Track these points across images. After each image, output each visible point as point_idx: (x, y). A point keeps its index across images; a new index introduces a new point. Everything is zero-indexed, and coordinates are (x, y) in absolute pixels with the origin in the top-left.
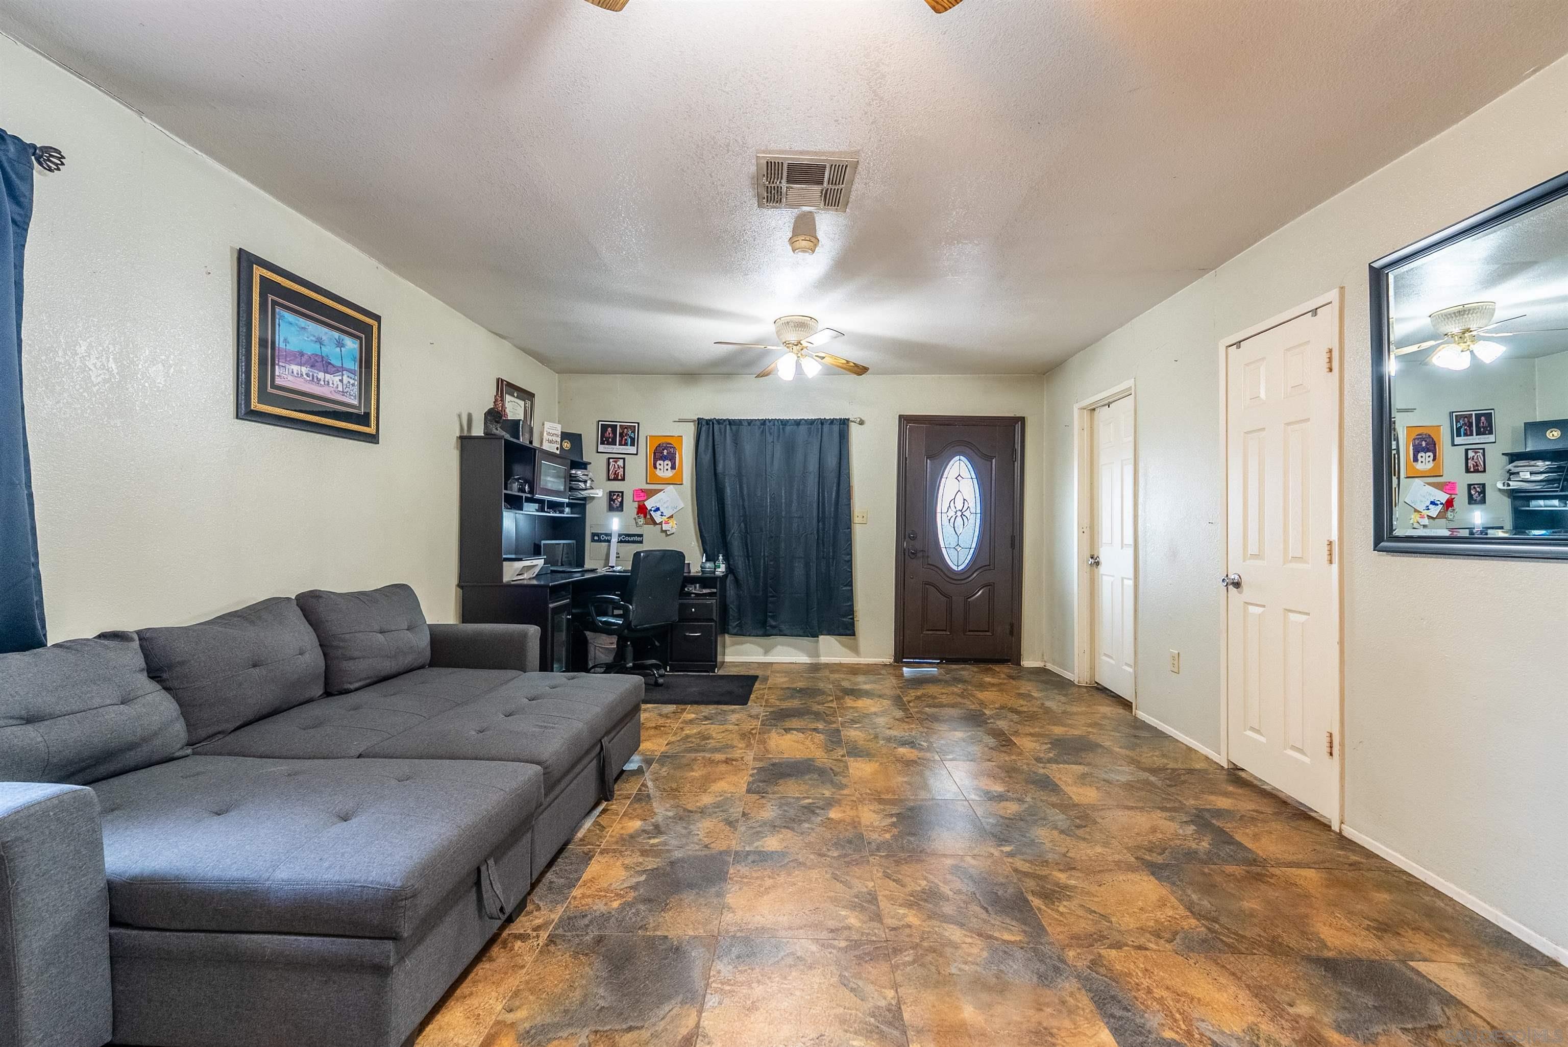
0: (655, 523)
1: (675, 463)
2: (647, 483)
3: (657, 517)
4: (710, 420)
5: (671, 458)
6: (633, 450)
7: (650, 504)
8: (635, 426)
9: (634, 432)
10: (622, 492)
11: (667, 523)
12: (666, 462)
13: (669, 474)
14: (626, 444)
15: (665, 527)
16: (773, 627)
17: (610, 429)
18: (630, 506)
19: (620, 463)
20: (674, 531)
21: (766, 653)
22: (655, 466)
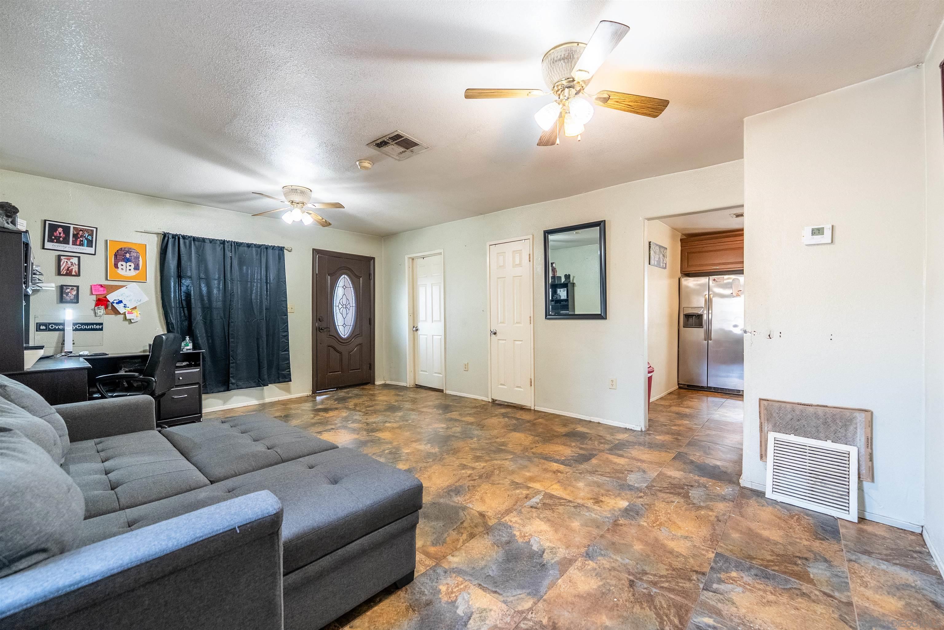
0: (117, 312)
1: (138, 265)
2: (107, 279)
3: (120, 308)
4: (176, 235)
5: (135, 261)
6: (91, 250)
7: (111, 297)
8: (92, 231)
9: (92, 235)
10: (78, 287)
11: (129, 313)
12: (129, 264)
13: (133, 273)
14: (81, 244)
15: (128, 316)
16: (233, 384)
17: (60, 230)
18: (88, 299)
19: (75, 260)
20: (138, 319)
21: (225, 403)
22: (116, 266)
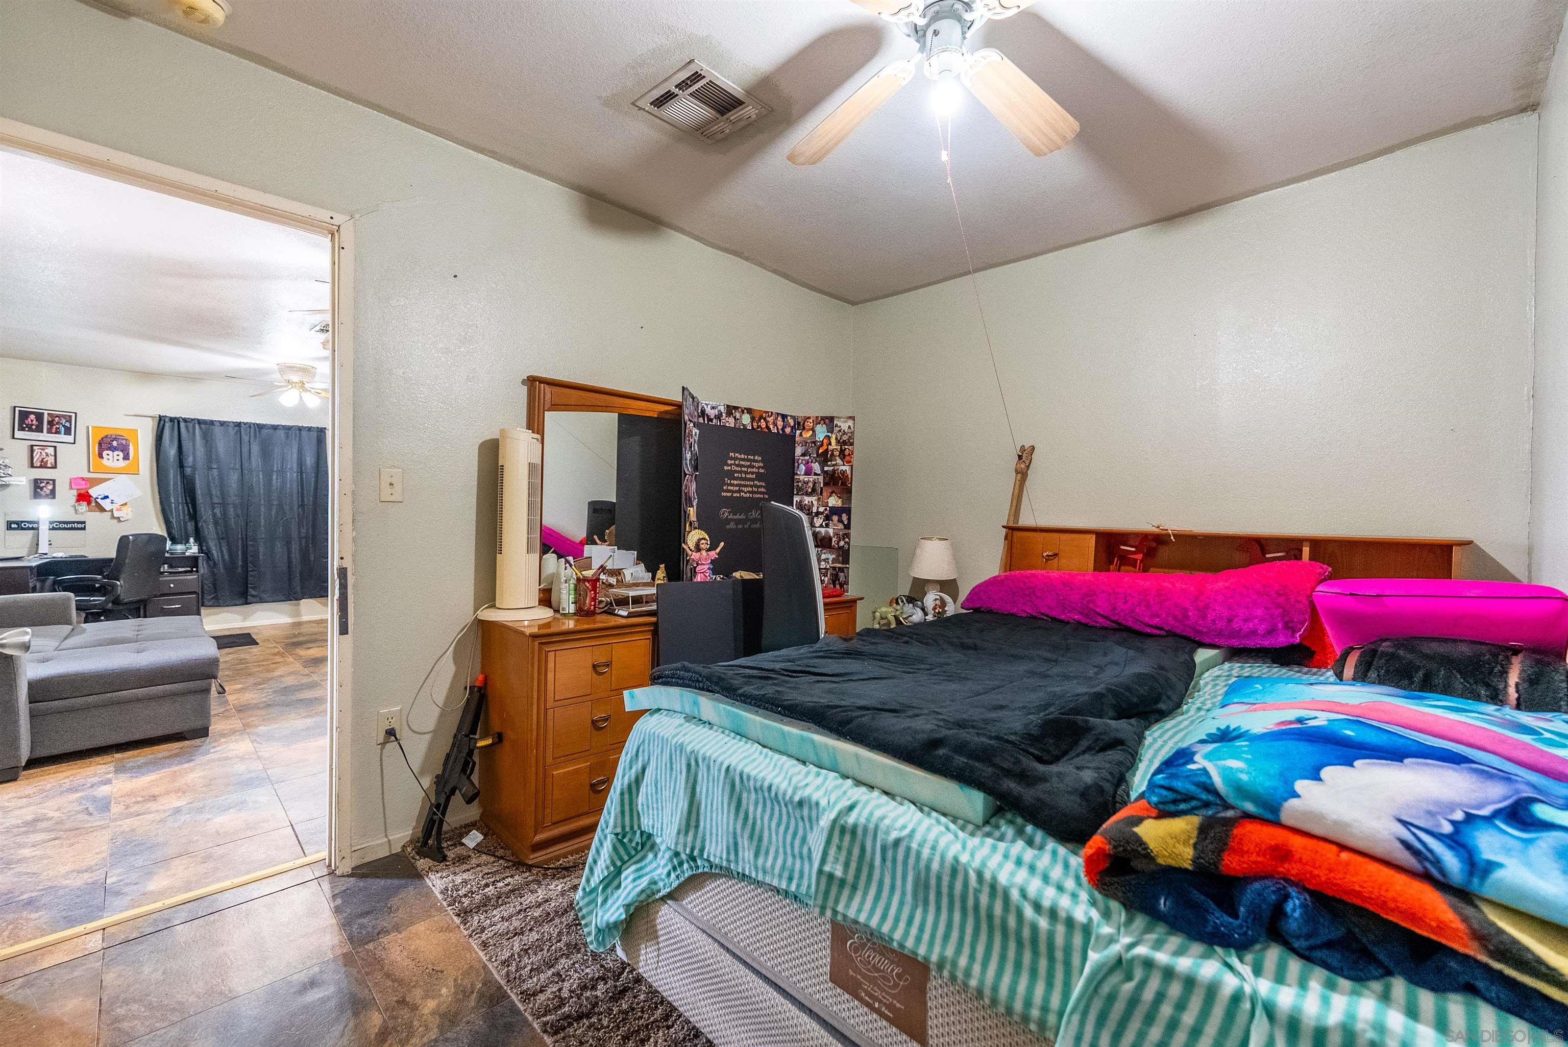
0: (102, 510)
1: (128, 454)
2: (89, 471)
3: (106, 504)
4: (175, 418)
5: (125, 450)
6: (70, 439)
7: (94, 492)
8: (70, 416)
9: (70, 421)
10: (54, 481)
11: (118, 510)
12: (116, 453)
13: (122, 463)
14: (58, 432)
15: (116, 514)
16: (253, 596)
17: (32, 417)
18: (65, 494)
19: (50, 451)
20: (129, 517)
21: (245, 619)
22: (101, 456)
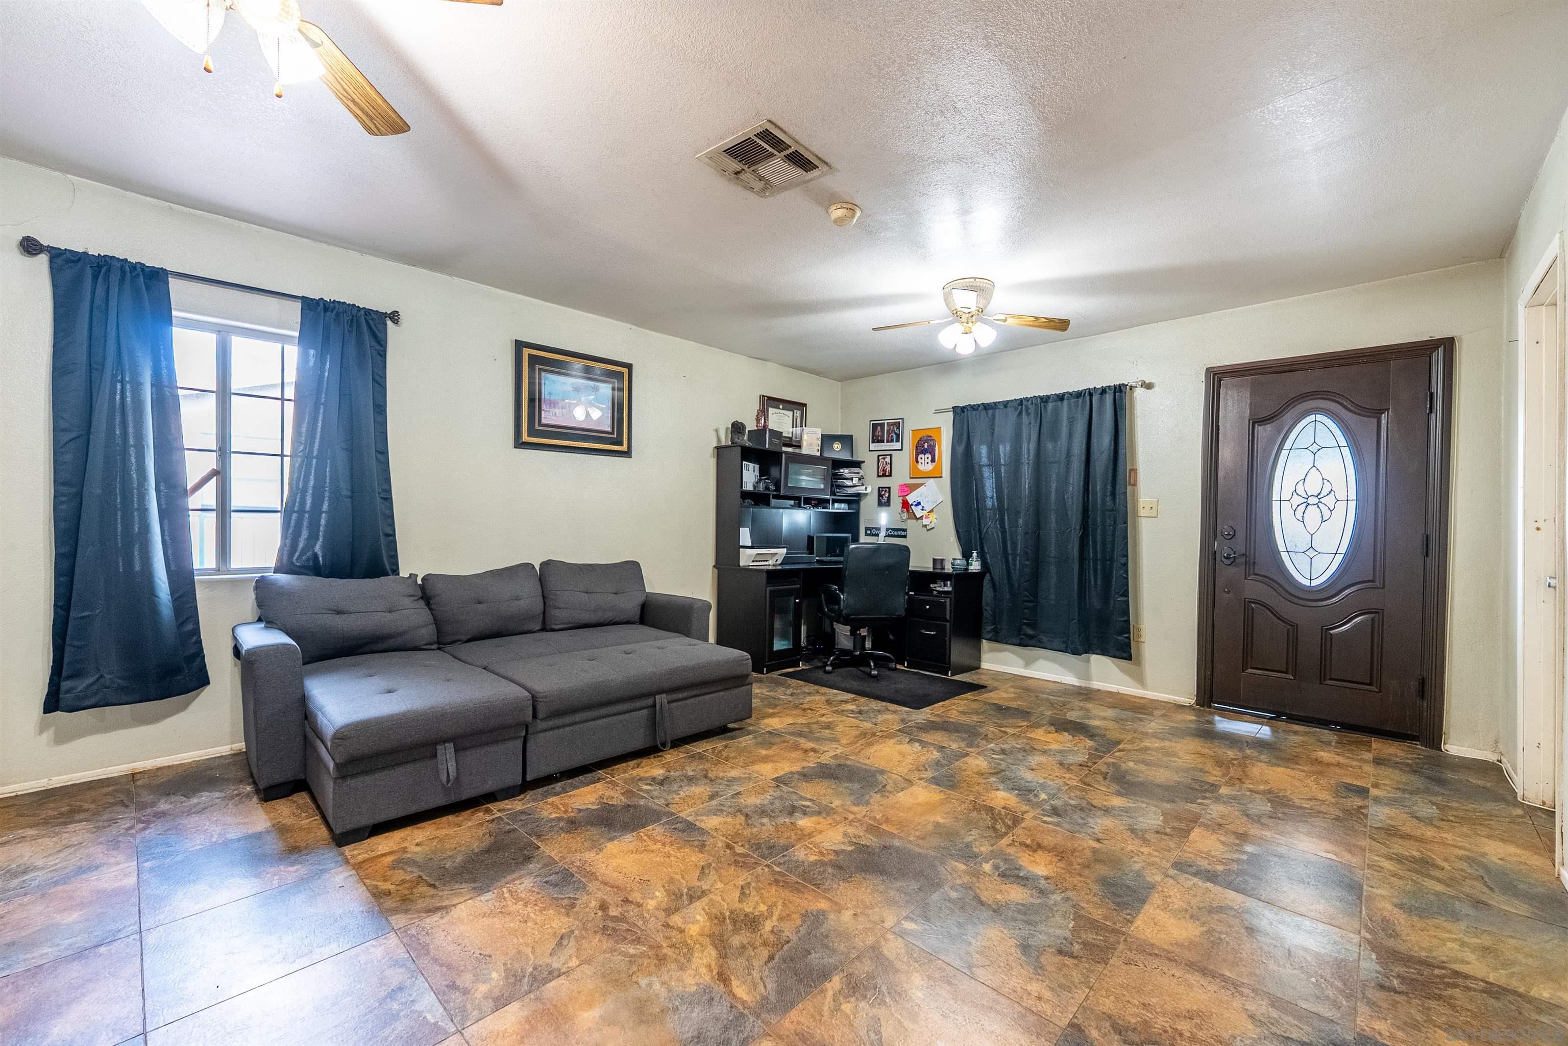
0: (916, 517)
1: (934, 456)
2: (910, 478)
3: (918, 512)
5: (931, 451)
6: (897, 446)
7: (911, 498)
8: (899, 423)
9: (898, 428)
10: (889, 488)
11: (927, 517)
12: (927, 455)
13: (930, 467)
14: (892, 441)
15: (925, 522)
17: (879, 428)
18: (896, 501)
19: (888, 459)
20: (932, 525)
21: (1028, 663)
22: (917, 460)
